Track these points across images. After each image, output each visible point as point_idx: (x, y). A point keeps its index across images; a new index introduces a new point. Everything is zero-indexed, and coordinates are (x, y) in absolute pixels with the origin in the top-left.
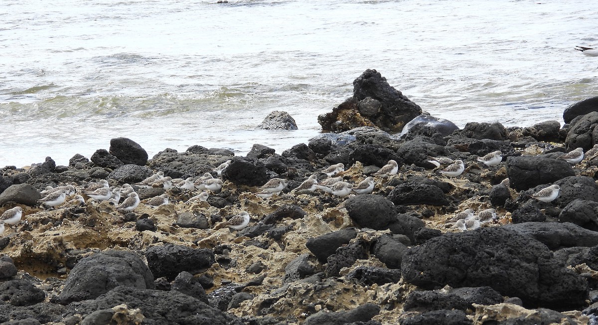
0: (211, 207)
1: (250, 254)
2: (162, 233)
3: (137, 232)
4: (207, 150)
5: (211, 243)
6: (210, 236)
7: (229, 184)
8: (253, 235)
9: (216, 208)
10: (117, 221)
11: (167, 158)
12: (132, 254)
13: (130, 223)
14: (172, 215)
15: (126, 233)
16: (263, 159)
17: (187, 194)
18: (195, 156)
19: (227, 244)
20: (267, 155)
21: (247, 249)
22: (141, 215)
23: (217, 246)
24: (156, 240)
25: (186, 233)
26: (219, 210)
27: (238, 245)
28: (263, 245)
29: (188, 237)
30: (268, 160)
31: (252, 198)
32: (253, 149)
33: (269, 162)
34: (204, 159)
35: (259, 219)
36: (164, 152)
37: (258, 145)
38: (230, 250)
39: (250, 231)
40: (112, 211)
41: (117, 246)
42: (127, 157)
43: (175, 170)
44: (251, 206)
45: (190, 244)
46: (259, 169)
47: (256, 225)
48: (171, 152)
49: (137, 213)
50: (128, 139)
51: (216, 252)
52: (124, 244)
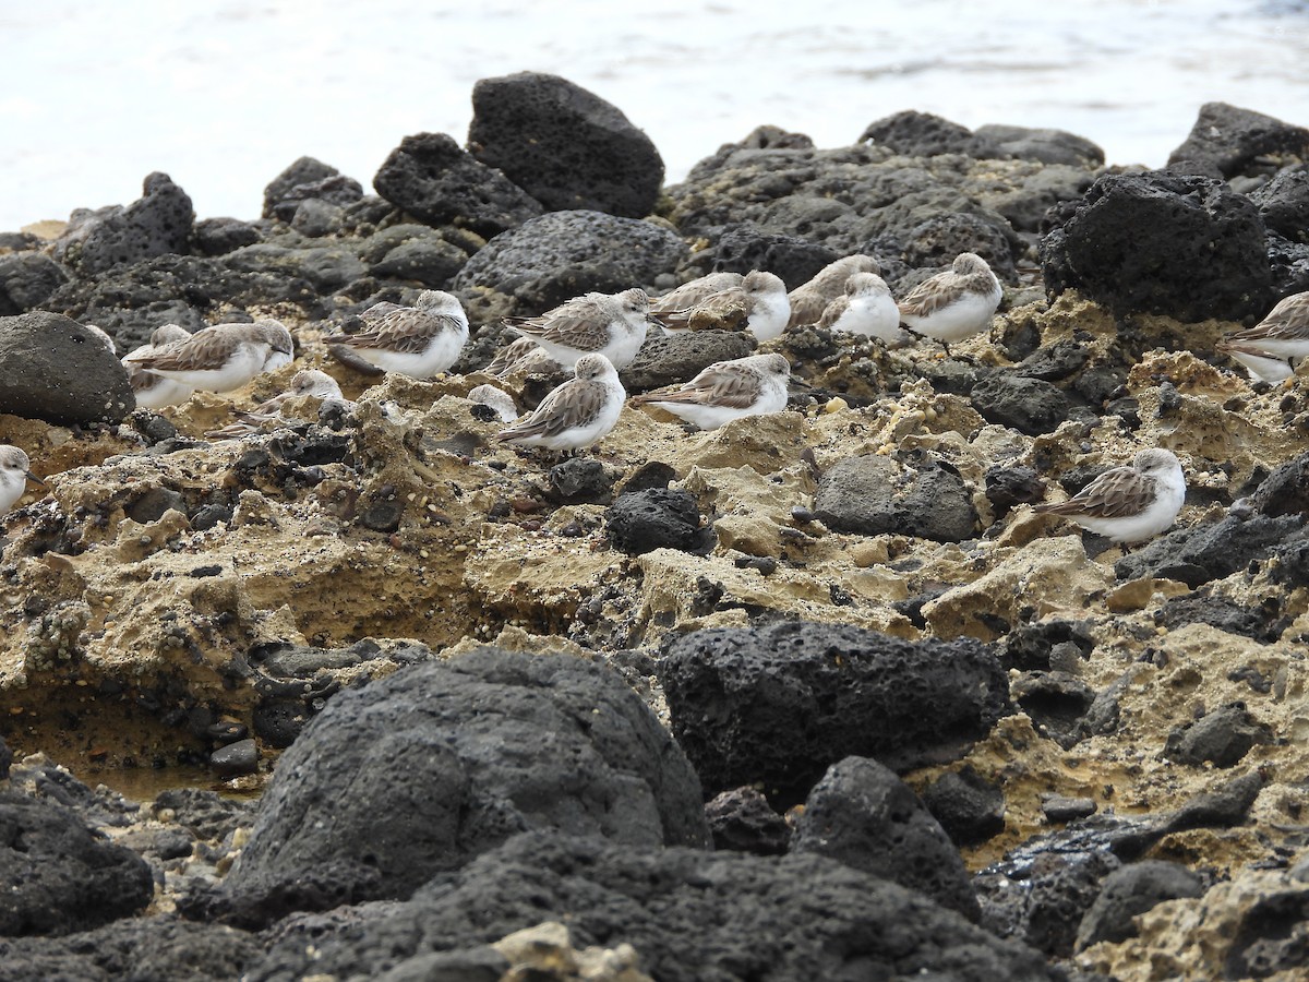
0: (989, 430)
1: (1186, 665)
2: (740, 564)
3: (615, 559)
4: (964, 134)
5: (988, 613)
6: (986, 579)
7: (1079, 307)
8: (1198, 571)
9: (1012, 434)
10: (512, 504)
11: (762, 178)
12: (593, 672)
13: (577, 510)
14: (792, 471)
15: (559, 561)
16: (1252, 181)
17: (863, 362)
18: (904, 167)
19: (1069, 614)
20: (1271, 158)
21: (1173, 640)
22: (631, 471)
23: (1019, 629)
24: (711, 597)
25: (865, 562)
26: (1029, 443)
27: (1128, 619)
28: (1252, 620)
29: (873, 581)
30: (1275, 185)
31: (1194, 380)
32: (1200, 130)
33: (1283, 196)
34: (948, 182)
35: (1233, 490)
36: (744, 145)
37: (1227, 109)
38: (1086, 645)
39: (1187, 549)
40: (487, 450)
41: (513, 629)
42: (559, 170)
43: (801, 239)
44: (1192, 420)
45: (885, 616)
46: (1229, 231)
47: (1215, 517)
48: (782, 145)
49: (611, 457)
50: (561, 83)
51: (1014, 658)
52: (547, 619)
